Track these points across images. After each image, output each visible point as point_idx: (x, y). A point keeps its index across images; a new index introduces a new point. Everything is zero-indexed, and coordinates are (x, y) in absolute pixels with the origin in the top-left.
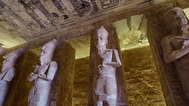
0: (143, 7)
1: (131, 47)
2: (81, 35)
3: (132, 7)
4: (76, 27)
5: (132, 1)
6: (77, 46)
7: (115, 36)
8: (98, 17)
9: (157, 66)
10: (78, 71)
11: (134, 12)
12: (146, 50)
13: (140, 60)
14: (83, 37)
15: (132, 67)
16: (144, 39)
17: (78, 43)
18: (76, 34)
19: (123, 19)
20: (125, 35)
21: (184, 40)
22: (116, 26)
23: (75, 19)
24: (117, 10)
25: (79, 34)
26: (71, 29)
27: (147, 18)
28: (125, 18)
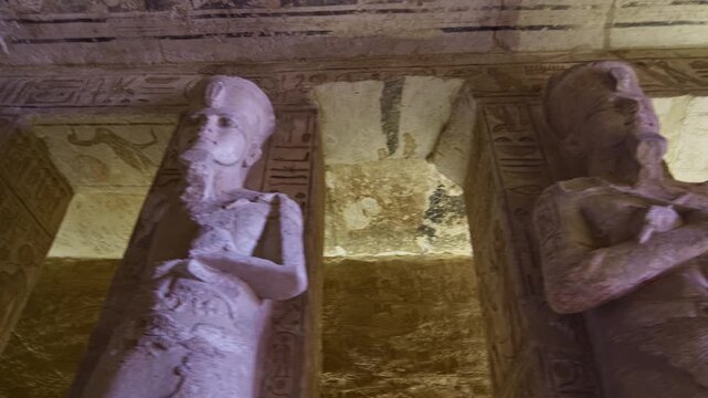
0: (468, 49)
1: (378, 250)
2: (125, 105)
3: (420, 36)
4: (112, 59)
5: (425, 6)
6: (88, 170)
7: (309, 144)
8: (243, 39)
9: (494, 348)
10: (68, 325)
11: (425, 62)
12: (446, 277)
13: (411, 322)
14: (132, 118)
15: (366, 350)
16: (447, 218)
17: (93, 151)
18: (96, 94)
19: (366, 79)
20: (362, 177)
21: (649, 203)
22: (326, 108)
23: (111, 9)
24: (346, 29)
25: (116, 100)
26: (80, 65)
27: (479, 100)
28: (375, 77)
